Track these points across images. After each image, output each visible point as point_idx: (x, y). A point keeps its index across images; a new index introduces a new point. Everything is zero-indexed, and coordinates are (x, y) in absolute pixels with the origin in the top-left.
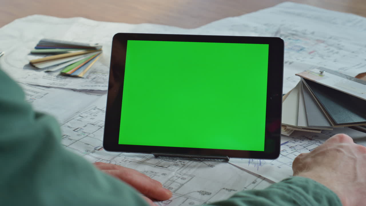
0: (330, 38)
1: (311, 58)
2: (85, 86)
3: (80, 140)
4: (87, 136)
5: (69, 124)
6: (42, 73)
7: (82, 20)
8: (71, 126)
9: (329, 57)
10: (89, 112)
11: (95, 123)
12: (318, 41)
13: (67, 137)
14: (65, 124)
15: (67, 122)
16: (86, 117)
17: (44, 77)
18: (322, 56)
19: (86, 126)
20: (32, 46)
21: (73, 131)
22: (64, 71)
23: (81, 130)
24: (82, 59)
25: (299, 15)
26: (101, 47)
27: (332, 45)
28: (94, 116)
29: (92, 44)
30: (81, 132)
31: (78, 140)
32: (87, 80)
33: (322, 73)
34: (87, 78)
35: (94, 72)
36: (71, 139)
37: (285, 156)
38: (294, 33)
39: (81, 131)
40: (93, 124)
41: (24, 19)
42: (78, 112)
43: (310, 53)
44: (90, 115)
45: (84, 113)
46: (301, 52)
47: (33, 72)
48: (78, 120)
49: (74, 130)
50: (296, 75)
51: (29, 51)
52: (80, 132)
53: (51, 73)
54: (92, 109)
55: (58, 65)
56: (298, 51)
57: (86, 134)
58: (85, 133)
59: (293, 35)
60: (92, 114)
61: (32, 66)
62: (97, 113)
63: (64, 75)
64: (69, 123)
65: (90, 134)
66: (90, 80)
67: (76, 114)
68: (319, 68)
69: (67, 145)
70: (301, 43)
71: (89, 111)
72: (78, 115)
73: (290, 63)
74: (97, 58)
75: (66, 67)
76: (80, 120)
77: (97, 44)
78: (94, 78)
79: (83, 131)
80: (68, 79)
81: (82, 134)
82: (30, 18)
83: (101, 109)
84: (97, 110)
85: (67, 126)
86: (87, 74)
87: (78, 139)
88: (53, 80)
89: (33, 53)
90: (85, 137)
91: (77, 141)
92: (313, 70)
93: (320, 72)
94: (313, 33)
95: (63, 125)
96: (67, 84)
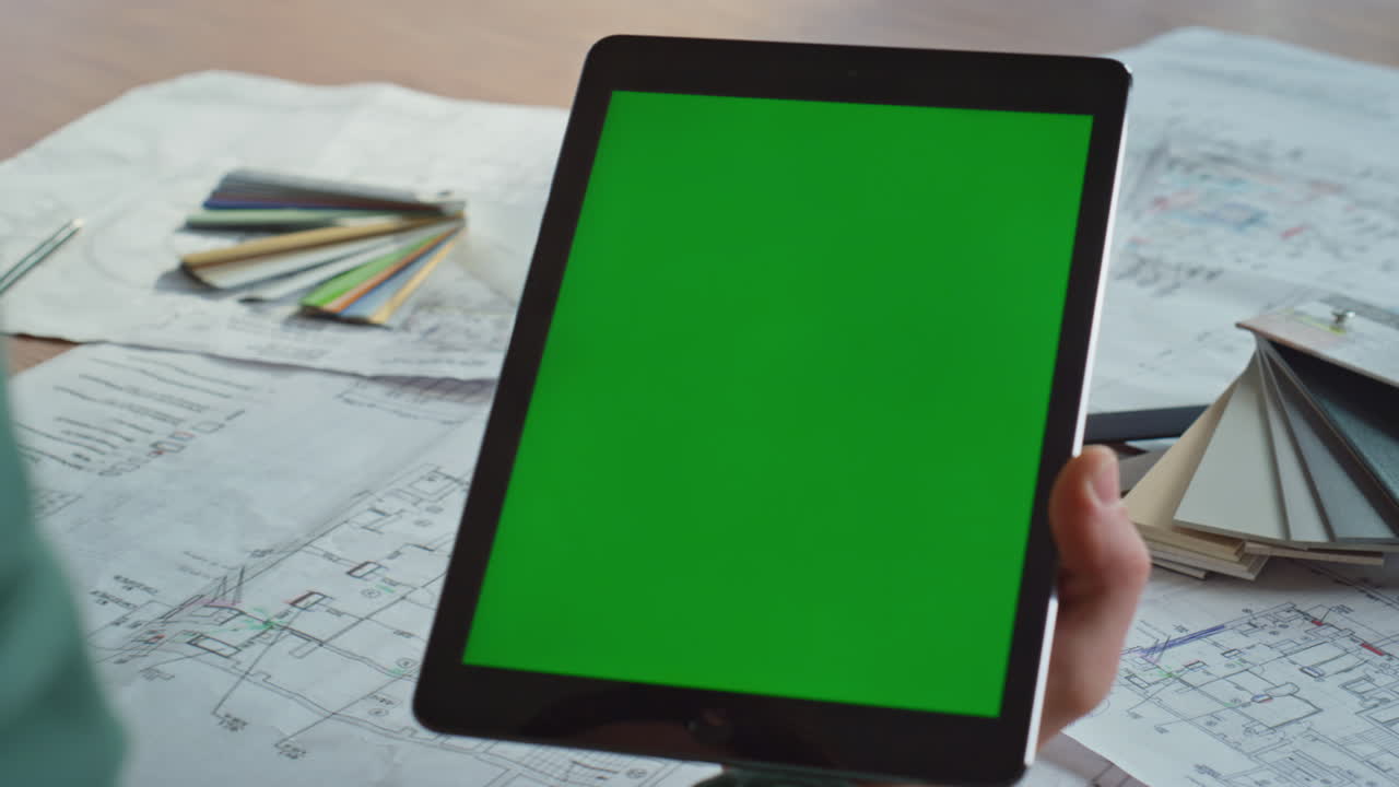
0: (1366, 174)
1: (1294, 255)
2: (396, 360)
3: (374, 617)
4: (403, 598)
5: (327, 544)
6: (229, 307)
7: (391, 94)
8: (338, 553)
9: (1362, 249)
10: (409, 490)
11: (436, 544)
12: (1317, 185)
13: (324, 602)
14: (315, 544)
15: (322, 535)
16: (397, 513)
17: (234, 324)
18: (1334, 249)
19: (397, 553)
20: (193, 197)
21: (349, 578)
22: (314, 300)
23: (380, 571)
24: (387, 251)
25: (1238, 80)
26: (463, 204)
27: (1374, 204)
28: (428, 509)
29: (427, 194)
30: (380, 578)
31: (367, 618)
32: (403, 335)
33: (1340, 318)
34: (405, 327)
35: (431, 304)
36: (340, 609)
37: (1194, 688)
38: (1222, 151)
39: (378, 575)
40: (425, 548)
41: (163, 89)
42: (367, 491)
43: (1287, 235)
44: (415, 504)
45: (391, 494)
46: (1251, 229)
47: (192, 305)
48: (365, 527)
49: (350, 573)
50: (1239, 326)
51: (181, 217)
52: (374, 583)
53: (263, 306)
54: (422, 478)
55: (290, 275)
56: (1240, 226)
57: (400, 591)
58: (393, 583)
59: (1218, 160)
60: (421, 500)
61: (190, 276)
62: (441, 498)
63: (314, 315)
64: (328, 539)
65: (415, 589)
66: (414, 335)
67: (358, 498)
68: (1330, 300)
69: (324, 639)
70: (1251, 196)
71: (410, 485)
72: (365, 505)
73: (1212, 275)
74: (446, 250)
75: (322, 284)
76: (372, 527)
77: (446, 193)
78: (433, 330)
79: (389, 575)
80: (330, 332)
81: (384, 588)
82: (187, 83)
83: (456, 476)
84: (440, 483)
85: (321, 553)
86: (405, 314)
87: (367, 613)
88: (268, 334)
89: (194, 227)
90: (395, 602)
91: (361, 620)
92: (1301, 308)
93: (1335, 314)
94: (1296, 154)
95: (307, 549)
96: (322, 353)
